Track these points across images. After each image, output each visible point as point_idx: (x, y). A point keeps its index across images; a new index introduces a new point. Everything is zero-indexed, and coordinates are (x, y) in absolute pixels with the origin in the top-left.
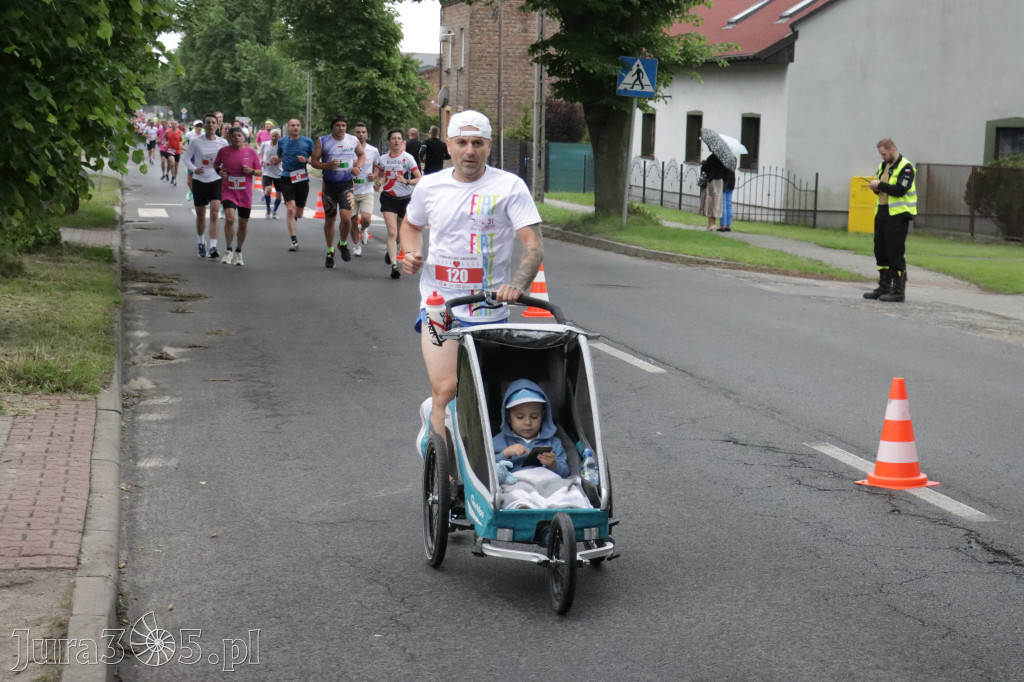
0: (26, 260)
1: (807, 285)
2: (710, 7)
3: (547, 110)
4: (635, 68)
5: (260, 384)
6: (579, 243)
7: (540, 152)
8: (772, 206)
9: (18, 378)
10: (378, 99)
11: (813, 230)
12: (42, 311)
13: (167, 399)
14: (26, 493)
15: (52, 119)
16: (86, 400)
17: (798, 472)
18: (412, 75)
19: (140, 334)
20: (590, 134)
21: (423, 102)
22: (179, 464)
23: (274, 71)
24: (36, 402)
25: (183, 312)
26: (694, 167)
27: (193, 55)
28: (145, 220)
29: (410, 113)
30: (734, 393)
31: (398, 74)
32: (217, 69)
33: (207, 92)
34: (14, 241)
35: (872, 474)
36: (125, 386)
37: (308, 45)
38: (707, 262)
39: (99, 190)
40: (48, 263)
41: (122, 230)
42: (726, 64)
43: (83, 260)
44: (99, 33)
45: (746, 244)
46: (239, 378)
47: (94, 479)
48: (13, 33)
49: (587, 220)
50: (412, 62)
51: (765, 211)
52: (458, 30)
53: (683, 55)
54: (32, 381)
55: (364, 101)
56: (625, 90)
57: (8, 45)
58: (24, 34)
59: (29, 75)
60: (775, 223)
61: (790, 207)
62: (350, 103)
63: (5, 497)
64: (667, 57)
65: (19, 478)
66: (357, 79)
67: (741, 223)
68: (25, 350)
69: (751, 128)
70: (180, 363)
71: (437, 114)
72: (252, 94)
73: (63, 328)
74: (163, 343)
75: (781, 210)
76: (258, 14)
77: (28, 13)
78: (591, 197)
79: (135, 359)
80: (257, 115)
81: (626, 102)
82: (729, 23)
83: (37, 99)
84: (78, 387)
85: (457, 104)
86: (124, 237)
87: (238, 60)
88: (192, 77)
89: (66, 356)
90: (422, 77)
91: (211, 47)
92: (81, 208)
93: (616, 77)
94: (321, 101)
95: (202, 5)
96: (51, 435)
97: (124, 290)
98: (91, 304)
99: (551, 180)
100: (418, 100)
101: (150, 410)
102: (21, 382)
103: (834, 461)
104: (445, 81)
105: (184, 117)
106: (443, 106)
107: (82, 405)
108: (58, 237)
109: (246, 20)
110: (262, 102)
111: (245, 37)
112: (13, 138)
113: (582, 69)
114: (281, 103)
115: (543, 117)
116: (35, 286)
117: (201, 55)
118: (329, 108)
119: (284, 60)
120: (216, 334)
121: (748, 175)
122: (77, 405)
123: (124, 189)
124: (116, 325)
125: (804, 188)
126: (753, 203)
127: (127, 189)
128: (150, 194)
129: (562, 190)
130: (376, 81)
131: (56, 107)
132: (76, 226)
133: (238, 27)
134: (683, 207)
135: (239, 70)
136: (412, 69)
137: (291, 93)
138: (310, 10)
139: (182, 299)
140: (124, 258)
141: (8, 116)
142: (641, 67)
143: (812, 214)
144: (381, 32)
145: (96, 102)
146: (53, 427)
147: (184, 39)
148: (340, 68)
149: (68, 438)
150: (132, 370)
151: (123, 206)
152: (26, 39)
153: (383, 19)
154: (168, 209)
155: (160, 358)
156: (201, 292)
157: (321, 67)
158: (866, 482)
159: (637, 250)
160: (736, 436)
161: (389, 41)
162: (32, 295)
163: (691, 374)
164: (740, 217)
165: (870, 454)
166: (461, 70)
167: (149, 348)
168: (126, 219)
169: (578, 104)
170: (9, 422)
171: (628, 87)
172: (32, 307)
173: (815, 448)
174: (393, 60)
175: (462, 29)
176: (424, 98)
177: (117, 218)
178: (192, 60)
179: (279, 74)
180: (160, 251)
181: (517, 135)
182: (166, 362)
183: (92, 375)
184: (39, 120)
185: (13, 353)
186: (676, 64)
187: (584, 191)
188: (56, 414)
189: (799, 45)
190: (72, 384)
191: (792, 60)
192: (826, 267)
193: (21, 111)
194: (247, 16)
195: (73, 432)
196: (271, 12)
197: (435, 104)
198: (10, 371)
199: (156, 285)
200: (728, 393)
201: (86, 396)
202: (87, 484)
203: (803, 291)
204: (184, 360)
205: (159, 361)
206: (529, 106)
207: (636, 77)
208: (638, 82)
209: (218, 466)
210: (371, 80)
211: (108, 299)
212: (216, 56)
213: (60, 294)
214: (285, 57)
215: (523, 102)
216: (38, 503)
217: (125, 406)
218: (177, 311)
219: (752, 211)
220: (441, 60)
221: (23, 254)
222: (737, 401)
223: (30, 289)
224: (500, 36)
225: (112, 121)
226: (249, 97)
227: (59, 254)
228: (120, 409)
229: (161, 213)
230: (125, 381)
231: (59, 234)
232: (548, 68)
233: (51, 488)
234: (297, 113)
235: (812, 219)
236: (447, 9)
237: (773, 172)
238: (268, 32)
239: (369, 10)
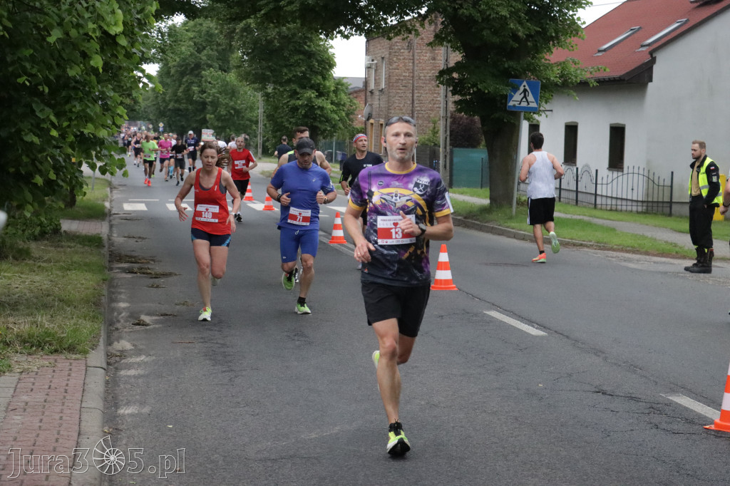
0: (33, 246)
1: (664, 263)
2: (583, 39)
3: (452, 123)
4: (522, 88)
5: (217, 345)
6: (477, 229)
7: (446, 156)
8: (635, 198)
9: (24, 342)
10: (316, 114)
11: (669, 218)
12: (44, 287)
13: (143, 358)
14: (28, 435)
15: (54, 133)
16: (78, 359)
17: (656, 419)
18: (343, 96)
19: (122, 305)
20: (486, 141)
21: (351, 116)
22: (151, 411)
23: (233, 93)
24: (39, 361)
25: (157, 287)
26: (571, 167)
27: (168, 81)
28: (129, 213)
29: (341, 125)
30: (604, 353)
31: (331, 94)
32: (188, 90)
33: (179, 110)
34: (23, 231)
35: (717, 420)
36: (110, 348)
37: (260, 71)
38: (581, 245)
39: (93, 189)
40: (50, 248)
41: (110, 221)
42: (595, 84)
43: (78, 245)
44: (92, 63)
45: (613, 230)
46: (202, 340)
47: (83, 424)
48: (25, 66)
49: (484, 210)
50: (342, 85)
51: (629, 203)
52: (379, 58)
53: (561, 77)
54: (34, 344)
55: (305, 116)
56: (514, 106)
57: (20, 76)
58: (33, 67)
59: (36, 99)
60: (638, 212)
61: (650, 199)
62: (293, 117)
63: (11, 439)
64: (549, 79)
65: (23, 423)
66: (298, 99)
67: (609, 213)
68: (30, 319)
69: (617, 134)
70: (154, 328)
71: (363, 126)
72: (215, 111)
73: (61, 300)
74: (141, 312)
75: (642, 202)
76: (220, 48)
77: (35, 50)
78: (487, 191)
79: (118, 325)
80: (219, 128)
81: (515, 115)
82: (599, 51)
83: (42, 117)
84: (71, 349)
85: (379, 117)
86: (111, 226)
87: (204, 84)
88: (167, 98)
89: (63, 323)
90: (351, 96)
91: (183, 74)
92: (77, 203)
93: (506, 96)
94: (270, 117)
95: (175, 41)
96: (49, 388)
97: (111, 269)
98: (83, 282)
99: (454, 178)
100: (348, 115)
101: (129, 367)
102: (26, 345)
103: (686, 409)
104: (369, 100)
105: (161, 129)
106: (368, 119)
107: (75, 363)
108: (58, 227)
109: (210, 52)
110: (223, 118)
111: (210, 66)
112: (22, 150)
113: (479, 90)
114: (238, 117)
115: (448, 128)
116: (40, 266)
117: (174, 81)
118: (277, 122)
119: (240, 84)
120: (184, 304)
121: (615, 174)
122: (71, 364)
123: (112, 187)
124: (103, 298)
125: (661, 183)
126: (620, 196)
127: (115, 188)
128: (133, 191)
129: (464, 186)
130: (313, 100)
131: (57, 124)
132: (74, 218)
133: (204, 58)
134: (562, 200)
135: (205, 92)
136: (343, 90)
137: (246, 110)
138: (261, 44)
139: (157, 276)
140: (112, 244)
141: (19, 131)
142: (527, 87)
143: (668, 205)
144: (317, 61)
145: (88, 119)
146: (51, 382)
147: (161, 68)
148: (285, 90)
149: (63, 391)
150: (116, 334)
151: (111, 201)
152: (34, 71)
153: (320, 51)
154: (147, 204)
155: (138, 324)
156: (171, 271)
157: (270, 89)
158: (713, 427)
159: (524, 235)
160: (605, 388)
161: (324, 68)
162: (37, 275)
163: (567, 337)
164: (609, 208)
165: (716, 404)
166: (381, 91)
167: (130, 317)
168: (113, 212)
169: (477, 118)
170: (17, 378)
171: (516, 104)
172: (37, 284)
173: (670, 398)
174: (328, 84)
175: (383, 58)
176: (352, 113)
177: (106, 211)
178: (167, 84)
179: (236, 94)
180: (140, 238)
181: (427, 142)
182: (143, 328)
183: (83, 339)
184: (43, 133)
185: (20, 321)
186: (556, 85)
187: (482, 187)
188: (54, 371)
189: (656, 69)
190: (67, 346)
191: (651, 81)
192: (681, 248)
193: (30, 127)
194: (212, 49)
195: (67, 385)
196: (231, 46)
197: (361, 117)
198: (18, 336)
199: (136, 265)
200: (598, 352)
201: (78, 356)
202: (77, 428)
203: (661, 268)
204: (157, 326)
205: (137, 327)
206: (437, 119)
207: (523, 95)
208: (524, 100)
209: (183, 412)
210: (310, 99)
211: (99, 277)
212: (187, 81)
213: (60, 273)
214: (240, 82)
215: (431, 116)
216: (37, 443)
217: (108, 364)
218: (152, 286)
219: (619, 202)
220: (366, 83)
221: (31, 241)
222: (605, 359)
223: (36, 269)
224: (413, 63)
225: (103, 133)
226: (213, 113)
227: (59, 241)
228: (104, 365)
229: (141, 207)
230: (109, 343)
231: (60, 225)
232: (451, 88)
233: (48, 432)
234: (251, 126)
235: (669, 209)
236: (371, 42)
237: (636, 171)
238: (228, 62)
239: (308, 44)
